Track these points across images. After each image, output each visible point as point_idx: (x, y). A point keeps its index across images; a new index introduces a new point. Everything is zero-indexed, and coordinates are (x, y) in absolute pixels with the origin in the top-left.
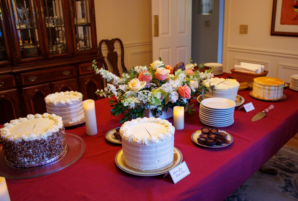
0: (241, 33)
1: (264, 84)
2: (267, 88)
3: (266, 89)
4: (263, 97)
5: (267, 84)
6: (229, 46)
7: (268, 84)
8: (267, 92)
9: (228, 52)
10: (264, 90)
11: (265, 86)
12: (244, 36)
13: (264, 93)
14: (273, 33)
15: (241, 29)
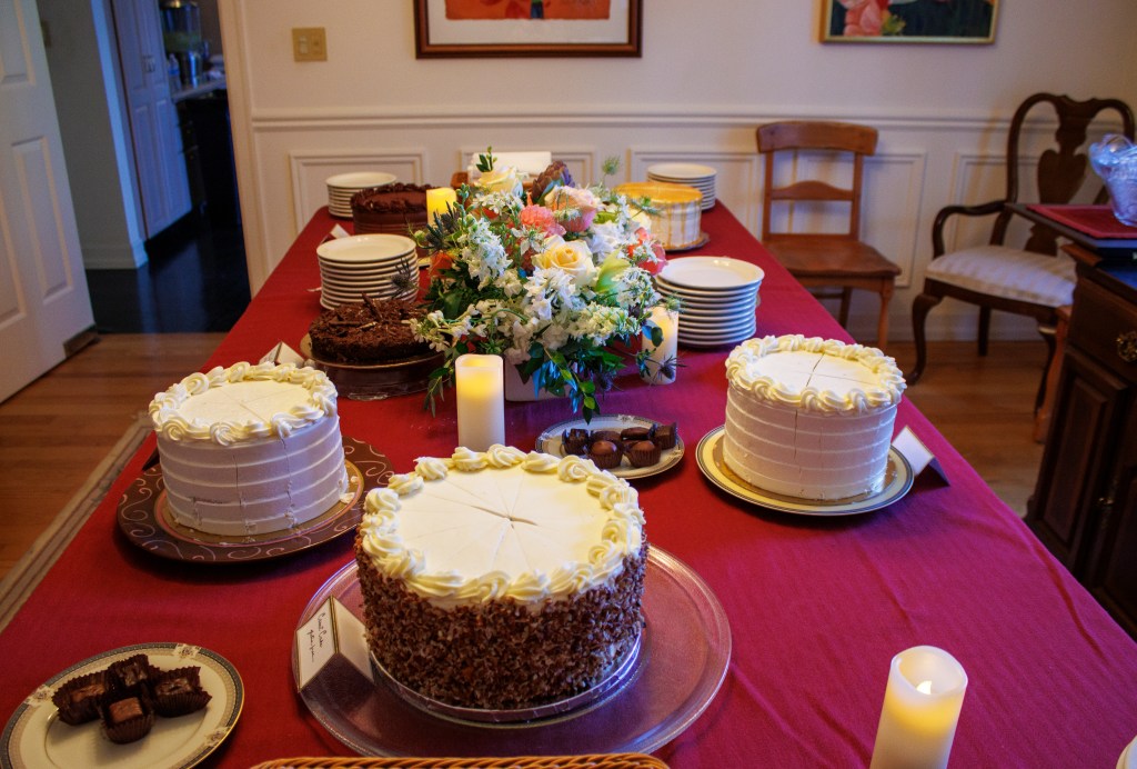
0: (300, 57)
1: (669, 202)
2: (679, 211)
3: (677, 215)
4: (669, 243)
5: (677, 201)
6: (255, 111)
7: (681, 201)
8: (676, 224)
9: (257, 136)
10: (670, 219)
11: (673, 206)
12: (315, 68)
13: (670, 229)
14: (425, 49)
15: (297, 44)
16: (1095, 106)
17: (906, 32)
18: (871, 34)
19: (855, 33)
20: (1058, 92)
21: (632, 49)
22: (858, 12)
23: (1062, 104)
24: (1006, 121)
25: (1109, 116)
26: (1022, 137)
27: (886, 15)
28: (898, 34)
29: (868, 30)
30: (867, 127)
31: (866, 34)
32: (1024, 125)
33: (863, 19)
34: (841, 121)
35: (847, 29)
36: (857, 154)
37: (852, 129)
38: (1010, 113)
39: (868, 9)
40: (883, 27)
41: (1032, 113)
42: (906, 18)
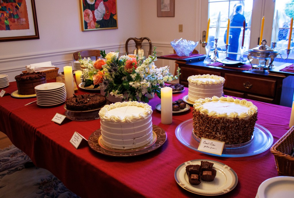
16: (142, 39)
17: (100, 27)
18: (93, 28)
19: (90, 28)
20: (134, 37)
21: (37, 37)
22: (90, 23)
23: (135, 40)
24: (124, 45)
25: (145, 41)
26: (129, 48)
27: (96, 23)
28: (99, 28)
29: (93, 27)
30: (98, 50)
31: (92, 28)
32: (128, 45)
33: (91, 25)
34: (92, 49)
35: (88, 27)
36: (96, 57)
37: (95, 51)
38: (125, 43)
39: (92, 22)
40: (96, 26)
41: (129, 43)
42: (100, 24)
